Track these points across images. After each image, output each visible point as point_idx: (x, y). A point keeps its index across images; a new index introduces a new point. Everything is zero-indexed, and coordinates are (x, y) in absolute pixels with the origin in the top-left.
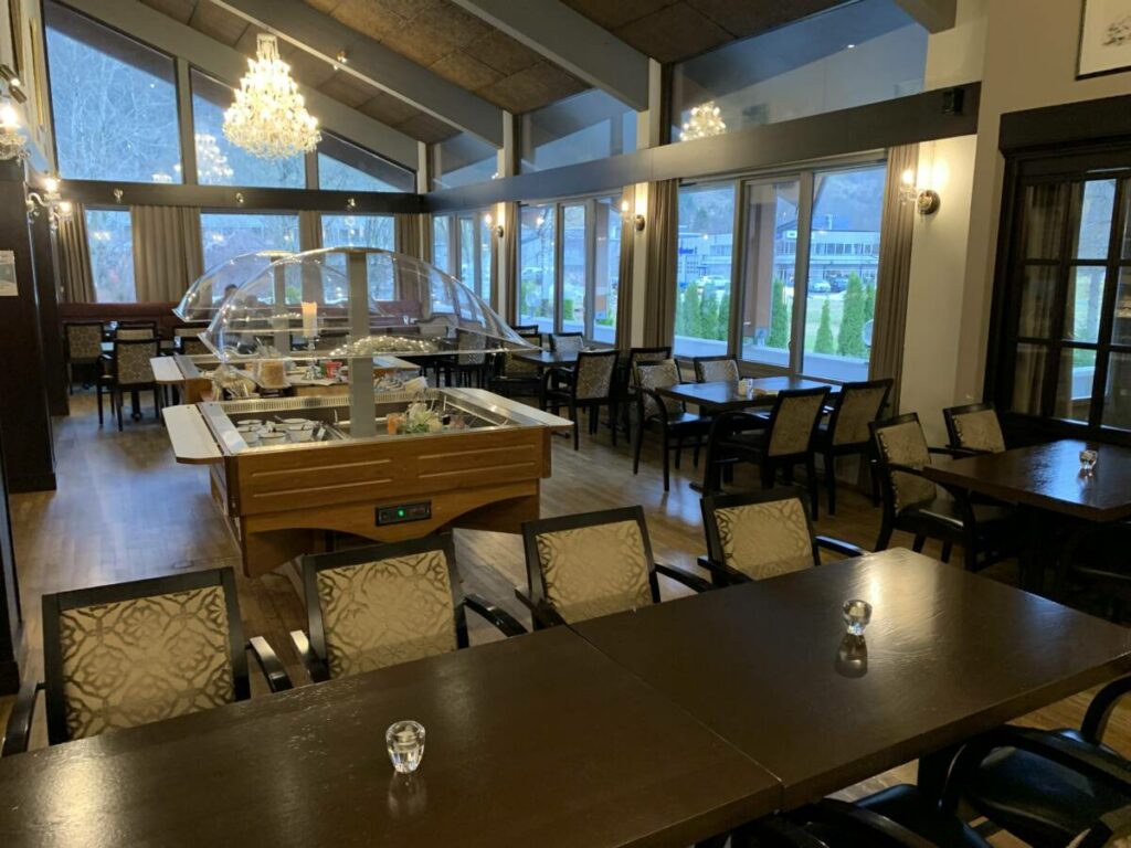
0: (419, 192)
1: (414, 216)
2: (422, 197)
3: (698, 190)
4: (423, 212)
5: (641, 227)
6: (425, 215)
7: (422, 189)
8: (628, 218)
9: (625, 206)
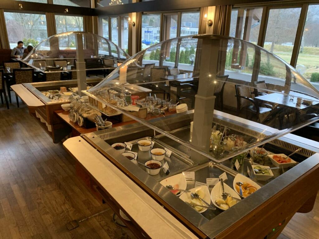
0: (92, 7)
1: (90, 17)
2: (93, 9)
3: (148, 15)
4: (94, 16)
5: (134, 25)
6: (95, 17)
7: (93, 6)
8: (131, 23)
9: (129, 19)
